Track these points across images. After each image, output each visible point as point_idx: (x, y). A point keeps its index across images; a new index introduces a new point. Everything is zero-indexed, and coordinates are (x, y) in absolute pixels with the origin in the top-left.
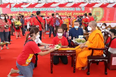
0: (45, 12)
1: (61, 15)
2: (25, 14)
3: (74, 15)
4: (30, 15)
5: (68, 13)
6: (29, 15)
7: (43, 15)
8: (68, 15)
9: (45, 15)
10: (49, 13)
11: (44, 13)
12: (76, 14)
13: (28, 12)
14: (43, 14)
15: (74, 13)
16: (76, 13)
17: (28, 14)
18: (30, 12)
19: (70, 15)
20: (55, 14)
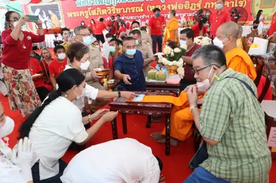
0: (142, 5)
2: (101, 10)
4: (112, 12)
5: (192, 4)
6: (110, 13)
7: (137, 11)
8: (191, 8)
9: (142, 10)
10: (151, 7)
11: (140, 6)
12: (211, 5)
13: (108, 6)
14: (137, 8)
15: (206, 4)
16: (212, 3)
17: (109, 11)
18: (112, 5)
19: (197, 8)
20: (163, 7)
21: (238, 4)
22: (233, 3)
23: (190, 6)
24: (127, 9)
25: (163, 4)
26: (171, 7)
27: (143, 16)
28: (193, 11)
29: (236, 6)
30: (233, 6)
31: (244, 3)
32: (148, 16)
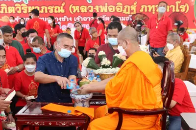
0: (63, 4)
1: (106, 11)
2: (8, 7)
3: (142, 10)
4: (22, 11)
5: (126, 7)
6: (19, 12)
7: (56, 11)
8: (125, 11)
9: (63, 11)
10: (74, 7)
11: (60, 6)
12: (148, 9)
13: (17, 3)
14: (56, 7)
15: (143, 6)
16: (149, 6)
17: (18, 9)
18: (22, 2)
19: (131, 11)
20: (90, 8)
21: (179, 8)
22: (174, 7)
23: (123, 9)
24: (43, 8)
25: (90, 4)
26: (100, 9)
27: (64, 19)
28: (127, 15)
29: (178, 10)
30: (174, 11)
31: (186, 8)
32: (71, 19)
